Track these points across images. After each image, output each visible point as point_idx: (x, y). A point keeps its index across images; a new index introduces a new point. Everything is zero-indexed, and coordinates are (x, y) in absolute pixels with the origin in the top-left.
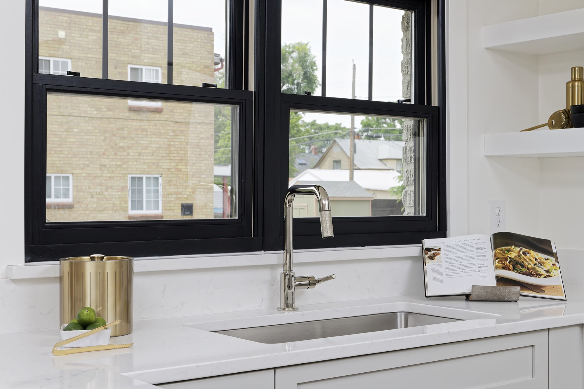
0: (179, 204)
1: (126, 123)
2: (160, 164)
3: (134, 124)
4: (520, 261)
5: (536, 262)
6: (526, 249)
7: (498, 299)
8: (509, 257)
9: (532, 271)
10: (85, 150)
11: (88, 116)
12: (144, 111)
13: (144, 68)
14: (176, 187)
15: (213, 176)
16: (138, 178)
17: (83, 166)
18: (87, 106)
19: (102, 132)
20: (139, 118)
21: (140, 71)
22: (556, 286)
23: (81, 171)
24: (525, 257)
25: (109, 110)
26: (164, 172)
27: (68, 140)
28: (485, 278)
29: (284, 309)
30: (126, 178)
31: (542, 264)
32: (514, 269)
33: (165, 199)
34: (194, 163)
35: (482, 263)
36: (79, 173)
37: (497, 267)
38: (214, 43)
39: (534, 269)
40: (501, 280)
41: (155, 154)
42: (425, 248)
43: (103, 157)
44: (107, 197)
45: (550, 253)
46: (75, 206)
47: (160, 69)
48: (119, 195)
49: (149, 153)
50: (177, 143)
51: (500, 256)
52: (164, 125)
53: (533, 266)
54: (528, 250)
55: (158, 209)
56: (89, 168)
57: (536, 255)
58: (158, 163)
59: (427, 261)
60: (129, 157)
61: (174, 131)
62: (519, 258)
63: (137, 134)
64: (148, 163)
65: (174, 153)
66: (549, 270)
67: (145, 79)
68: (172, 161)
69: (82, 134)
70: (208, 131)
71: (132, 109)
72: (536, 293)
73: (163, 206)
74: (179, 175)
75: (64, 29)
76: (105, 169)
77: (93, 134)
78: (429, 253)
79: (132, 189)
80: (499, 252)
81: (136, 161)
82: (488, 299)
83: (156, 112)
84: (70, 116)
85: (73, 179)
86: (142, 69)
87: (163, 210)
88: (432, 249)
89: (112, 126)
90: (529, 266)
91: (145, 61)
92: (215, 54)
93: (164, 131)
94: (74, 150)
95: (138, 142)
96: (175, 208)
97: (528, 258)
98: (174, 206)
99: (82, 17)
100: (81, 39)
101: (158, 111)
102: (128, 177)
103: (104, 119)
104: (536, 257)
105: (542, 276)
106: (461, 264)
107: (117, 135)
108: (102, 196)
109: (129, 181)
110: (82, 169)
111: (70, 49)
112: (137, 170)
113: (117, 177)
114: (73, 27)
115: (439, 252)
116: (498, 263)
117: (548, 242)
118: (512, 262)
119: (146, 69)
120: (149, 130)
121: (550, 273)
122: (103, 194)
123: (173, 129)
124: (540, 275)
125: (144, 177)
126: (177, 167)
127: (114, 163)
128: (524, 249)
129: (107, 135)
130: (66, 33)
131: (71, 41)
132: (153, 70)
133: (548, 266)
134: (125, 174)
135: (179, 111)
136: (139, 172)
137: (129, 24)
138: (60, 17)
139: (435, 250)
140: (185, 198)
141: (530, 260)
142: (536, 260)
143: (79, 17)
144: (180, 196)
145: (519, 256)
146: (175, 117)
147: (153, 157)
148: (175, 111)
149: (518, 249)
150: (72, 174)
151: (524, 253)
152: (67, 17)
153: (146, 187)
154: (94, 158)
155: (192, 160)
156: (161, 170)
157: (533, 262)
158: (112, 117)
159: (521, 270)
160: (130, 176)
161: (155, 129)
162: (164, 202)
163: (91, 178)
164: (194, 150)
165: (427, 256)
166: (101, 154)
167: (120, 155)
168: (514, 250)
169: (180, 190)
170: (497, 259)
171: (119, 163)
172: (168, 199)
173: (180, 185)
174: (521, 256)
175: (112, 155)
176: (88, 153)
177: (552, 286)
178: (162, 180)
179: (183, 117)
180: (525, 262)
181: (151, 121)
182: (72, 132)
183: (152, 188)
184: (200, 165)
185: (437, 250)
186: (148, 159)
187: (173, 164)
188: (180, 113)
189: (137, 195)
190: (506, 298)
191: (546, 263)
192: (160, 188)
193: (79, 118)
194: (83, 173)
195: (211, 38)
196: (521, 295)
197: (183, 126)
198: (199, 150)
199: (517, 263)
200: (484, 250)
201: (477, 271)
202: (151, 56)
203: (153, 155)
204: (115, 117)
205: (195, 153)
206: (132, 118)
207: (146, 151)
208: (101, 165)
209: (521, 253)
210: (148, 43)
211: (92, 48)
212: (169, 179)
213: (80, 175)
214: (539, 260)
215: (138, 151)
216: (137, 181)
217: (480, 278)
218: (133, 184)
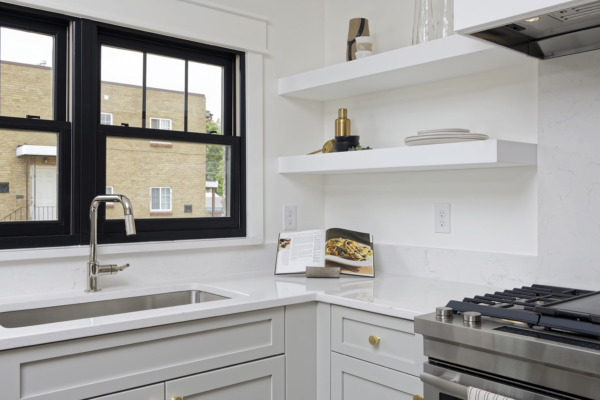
0: (183, 205)
1: (148, 154)
2: (171, 180)
3: (154, 155)
4: (344, 249)
5: (356, 249)
6: (350, 241)
7: (325, 277)
8: (336, 246)
9: (352, 256)
10: (122, 171)
11: (124, 149)
12: (160, 147)
13: (160, 119)
14: (181, 195)
15: (205, 188)
16: (156, 189)
17: (120, 181)
18: (123, 143)
19: (133, 160)
20: (157, 151)
21: (157, 121)
22: (368, 267)
23: (119, 185)
24: (348, 246)
25: (137, 146)
26: (173, 185)
27: (110, 165)
28: (317, 261)
29: (89, 291)
30: (148, 189)
31: (361, 251)
32: (339, 254)
33: (173, 202)
34: (192, 180)
35: (317, 250)
36: (118, 186)
37: (327, 254)
38: (206, 104)
39: (354, 254)
40: (329, 263)
41: (167, 174)
42: (281, 239)
43: (133, 175)
44: (136, 201)
45: (368, 243)
46: (115, 207)
47: (170, 120)
48: (144, 200)
49: (164, 173)
50: (182, 167)
51: (330, 245)
52: (173, 155)
53: (353, 252)
54: (351, 241)
55: (169, 208)
56: (124, 183)
57: (357, 244)
58: (169, 179)
59: (280, 248)
60: (151, 176)
61: (179, 159)
62: (344, 246)
63: (156, 161)
64: (163, 179)
65: (180, 173)
66: (365, 255)
67: (161, 127)
68: (179, 178)
69: (120, 161)
70: (202, 159)
71: (152, 145)
72: (352, 272)
73: (172, 207)
74: (183, 187)
75: (108, 94)
76: (135, 183)
77: (127, 161)
78: (282, 243)
79: (152, 196)
80: (330, 242)
81: (155, 178)
82: (318, 276)
83: (168, 147)
84: (112, 149)
85: (114, 190)
86: (159, 120)
87: (172, 209)
88: (285, 240)
89: (139, 156)
90: (351, 253)
91: (161, 115)
92: (206, 111)
93: (173, 159)
94: (115, 171)
95: (157, 166)
96: (180, 208)
97: (351, 247)
98: (180, 207)
99: (120, 87)
100: (119, 101)
101: (169, 147)
102: (150, 188)
103: (134, 152)
104: (357, 246)
105: (359, 260)
106: (303, 251)
107: (143, 162)
108: (133, 200)
109: (151, 191)
110: (120, 183)
111: (112, 107)
112: (156, 183)
113: (143, 188)
114: (114, 93)
115: (290, 242)
116: (328, 250)
117: (368, 235)
118: (338, 249)
119: (161, 120)
120: (163, 159)
121: (365, 257)
122: (133, 199)
123: (179, 158)
124: (358, 259)
125: (160, 188)
126: (181, 182)
127: (141, 179)
128: (349, 240)
129: (136, 162)
130: (109, 97)
131: (112, 102)
132: (166, 120)
133: (365, 252)
134: (148, 186)
135: (183, 147)
136: (157, 185)
137: (150, 92)
138: (105, 87)
139: (287, 241)
140: (187, 201)
141: (352, 248)
142: (357, 248)
143: (118, 86)
144: (183, 200)
145: (344, 245)
146: (181, 150)
147: (166, 176)
148: (181, 147)
149: (344, 240)
150: (113, 186)
151: (348, 243)
152: (110, 86)
153: (162, 194)
154: (128, 176)
155: (192, 178)
156: (171, 184)
157: (354, 250)
158: (139, 150)
159: (344, 256)
160: (151, 188)
161: (168, 158)
162: (173, 204)
163: (126, 189)
164: (192, 171)
165: (280, 245)
166: (132, 173)
167: (145, 175)
168: (341, 241)
169: (183, 197)
170: (328, 247)
171: (144, 179)
172: (176, 202)
173: (184, 194)
174: (346, 246)
175: (139, 174)
176: (124, 173)
177: (365, 267)
178: (172, 190)
179: (186, 151)
180: (347, 249)
181: (165, 153)
182: (114, 159)
183: (166, 195)
184: (197, 180)
185: (288, 241)
186: (163, 177)
187: (179, 180)
188: (184, 148)
189: (155, 200)
190: (331, 276)
191: (363, 250)
192: (171, 195)
193: (118, 151)
194: (120, 186)
195: (204, 101)
196: (341, 274)
197: (186, 156)
198: (196, 171)
199: (342, 250)
200: (320, 241)
201: (313, 255)
202: (165, 112)
203: (166, 174)
204: (142, 150)
205: (193, 173)
206: (152, 151)
207: (161, 172)
208: (132, 181)
209: (346, 243)
210: (163, 104)
211: (126, 107)
212: (176, 189)
213: (118, 187)
214: (359, 248)
215: (156, 172)
216: (156, 191)
217: (314, 261)
218: (153, 193)
